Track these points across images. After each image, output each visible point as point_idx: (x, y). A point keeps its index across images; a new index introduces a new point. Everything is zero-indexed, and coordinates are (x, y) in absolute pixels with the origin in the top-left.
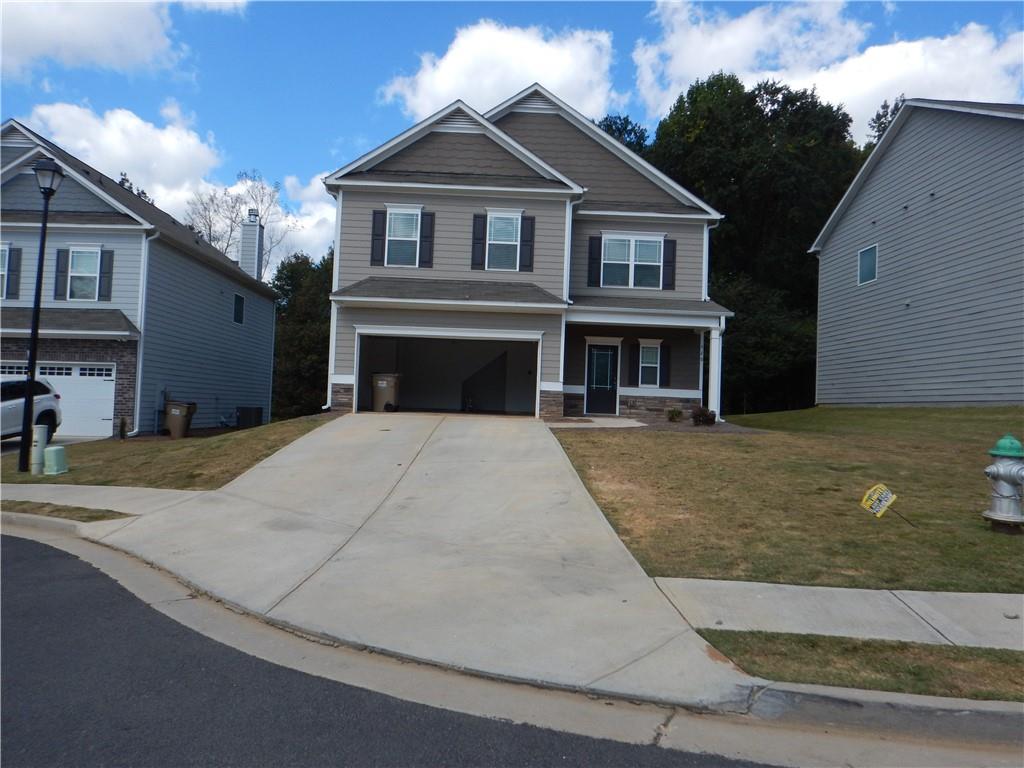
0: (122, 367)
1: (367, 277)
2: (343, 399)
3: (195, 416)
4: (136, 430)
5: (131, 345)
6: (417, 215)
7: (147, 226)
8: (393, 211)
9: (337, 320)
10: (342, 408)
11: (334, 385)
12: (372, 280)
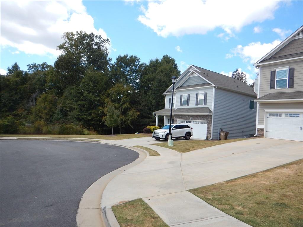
0: (208, 122)
1: (269, 93)
2: (261, 133)
3: (228, 135)
4: (211, 138)
5: (210, 116)
6: (287, 70)
7: (214, 85)
8: (278, 70)
9: (259, 108)
10: (260, 136)
11: (258, 128)
12: (270, 94)
